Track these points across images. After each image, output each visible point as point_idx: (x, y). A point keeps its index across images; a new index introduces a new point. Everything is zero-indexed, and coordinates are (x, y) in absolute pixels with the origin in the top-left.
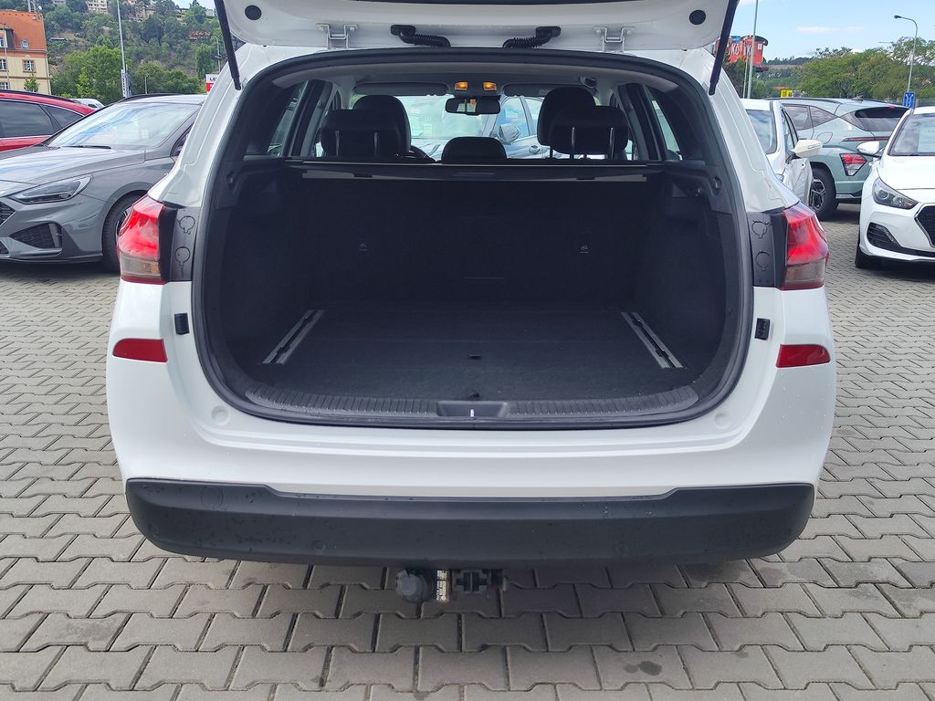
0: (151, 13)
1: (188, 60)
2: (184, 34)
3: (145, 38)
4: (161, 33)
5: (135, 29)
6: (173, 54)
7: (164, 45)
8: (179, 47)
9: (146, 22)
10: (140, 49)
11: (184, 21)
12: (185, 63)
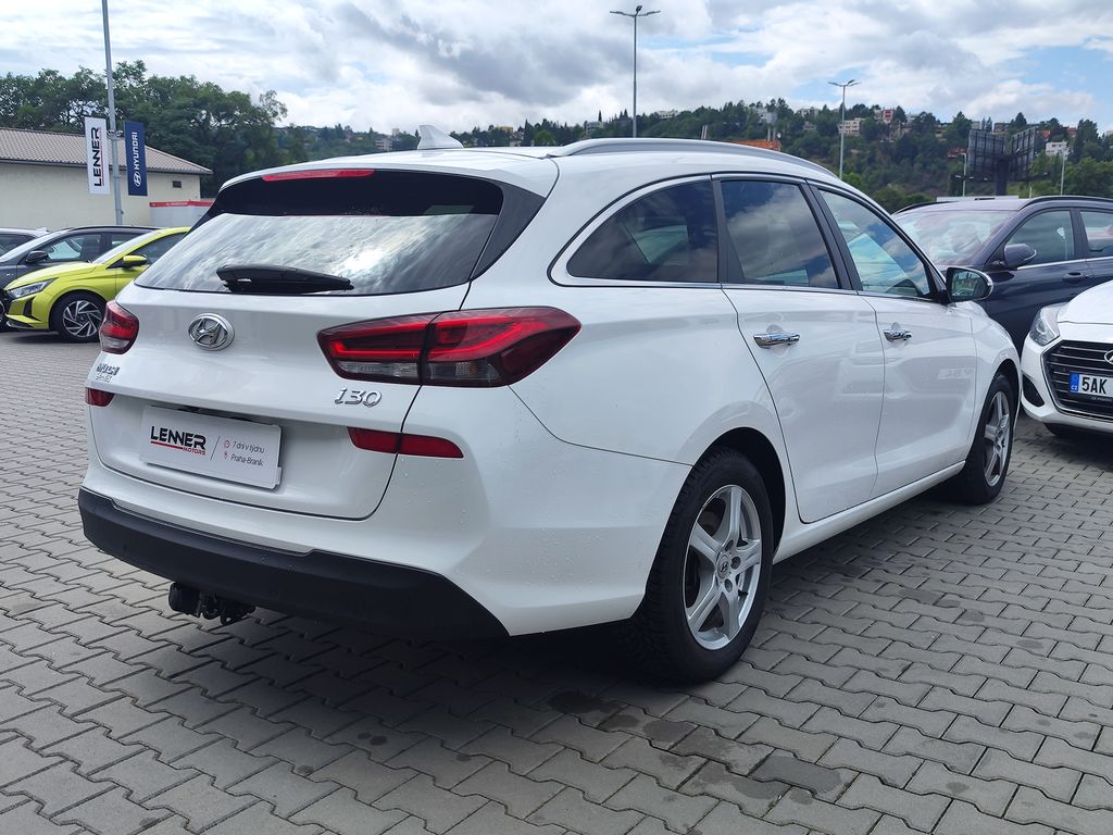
0: (907, 130)
1: (942, 183)
2: (942, 151)
3: (896, 159)
4: (915, 152)
5: (886, 149)
6: (928, 176)
7: (916, 166)
8: (933, 167)
9: (900, 142)
10: (888, 171)
11: (944, 137)
12: (938, 185)
